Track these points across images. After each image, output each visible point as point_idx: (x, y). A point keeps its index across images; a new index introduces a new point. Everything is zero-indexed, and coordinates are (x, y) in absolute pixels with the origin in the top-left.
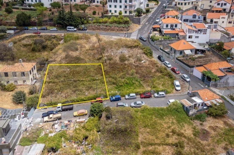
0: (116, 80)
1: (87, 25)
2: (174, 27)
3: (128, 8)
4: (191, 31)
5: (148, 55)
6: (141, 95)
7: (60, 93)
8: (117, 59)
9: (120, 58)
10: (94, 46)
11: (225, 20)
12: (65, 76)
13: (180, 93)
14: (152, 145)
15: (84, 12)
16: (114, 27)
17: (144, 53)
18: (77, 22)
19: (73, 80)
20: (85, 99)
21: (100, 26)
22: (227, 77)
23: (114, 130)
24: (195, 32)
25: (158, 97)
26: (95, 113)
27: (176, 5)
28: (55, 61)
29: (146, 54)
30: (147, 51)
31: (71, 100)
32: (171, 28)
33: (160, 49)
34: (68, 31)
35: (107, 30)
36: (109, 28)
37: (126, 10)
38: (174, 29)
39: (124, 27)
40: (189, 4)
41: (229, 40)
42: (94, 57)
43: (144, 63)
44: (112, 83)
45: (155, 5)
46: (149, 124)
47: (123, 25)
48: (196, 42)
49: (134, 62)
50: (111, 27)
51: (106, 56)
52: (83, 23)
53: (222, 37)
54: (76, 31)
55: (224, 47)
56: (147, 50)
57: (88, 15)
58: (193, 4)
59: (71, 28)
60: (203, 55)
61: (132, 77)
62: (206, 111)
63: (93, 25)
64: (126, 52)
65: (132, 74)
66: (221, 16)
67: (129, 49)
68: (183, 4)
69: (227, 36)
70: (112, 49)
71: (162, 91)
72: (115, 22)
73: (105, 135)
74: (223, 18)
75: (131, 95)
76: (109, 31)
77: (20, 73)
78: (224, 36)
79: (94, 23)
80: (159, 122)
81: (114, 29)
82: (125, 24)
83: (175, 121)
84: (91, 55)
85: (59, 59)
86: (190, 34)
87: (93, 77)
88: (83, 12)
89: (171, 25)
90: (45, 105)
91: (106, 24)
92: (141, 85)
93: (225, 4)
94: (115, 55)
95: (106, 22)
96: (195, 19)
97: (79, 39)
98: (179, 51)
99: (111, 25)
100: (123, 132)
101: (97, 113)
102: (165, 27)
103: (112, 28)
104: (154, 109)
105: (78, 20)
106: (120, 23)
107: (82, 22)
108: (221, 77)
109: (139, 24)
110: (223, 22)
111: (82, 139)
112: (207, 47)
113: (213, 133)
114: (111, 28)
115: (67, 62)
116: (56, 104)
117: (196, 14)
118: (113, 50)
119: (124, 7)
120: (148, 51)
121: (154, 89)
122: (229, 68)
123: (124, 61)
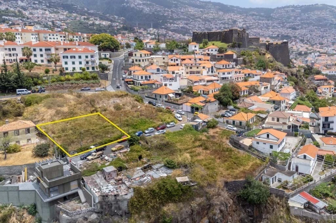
1: (44, 85)
2: (149, 78)
4: (165, 80)
5: (140, 102)
8: (112, 109)
9: (115, 108)
11: (184, 71)
15: (30, 71)
16: (82, 84)
17: (136, 100)
21: (63, 84)
22: (207, 106)
25: (171, 127)
27: (133, 62)
29: (138, 101)
32: (145, 79)
33: (146, 97)
34: (20, 94)
38: (149, 80)
39: (94, 82)
41: (193, 85)
43: (141, 108)
47: (92, 81)
49: (131, 109)
50: (78, 84)
51: (99, 107)
52: (36, 84)
54: (31, 93)
55: (193, 90)
56: (138, 97)
58: (149, 61)
63: (53, 84)
64: (119, 102)
68: (141, 61)
69: (191, 82)
71: (171, 122)
72: (82, 78)
74: (182, 69)
75: (150, 129)
78: (189, 81)
79: (53, 82)
82: (94, 80)
86: (164, 83)
89: (145, 76)
91: (70, 82)
94: (108, 105)
98: (164, 95)
99: (77, 82)
102: (140, 79)
105: (28, 80)
106: (88, 79)
109: (107, 80)
110: (182, 73)
112: (180, 92)
117: (160, 68)
123: (121, 109)
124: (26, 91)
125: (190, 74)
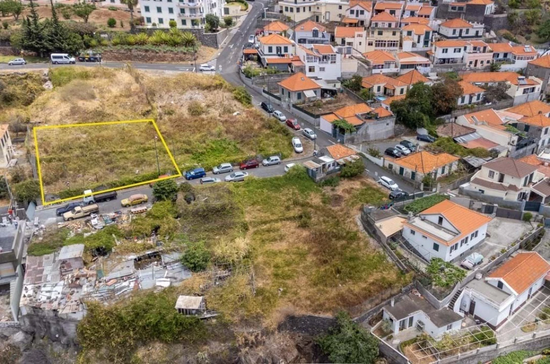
0: (189, 145)
1: (100, 50)
2: (283, 53)
3: (187, 13)
4: (312, 58)
5: (244, 102)
6: (240, 164)
7: (81, 175)
8: (185, 112)
9: (190, 109)
10: (129, 89)
11: (363, 40)
12: (81, 147)
13: (302, 155)
14: (265, 223)
15: (86, 20)
16: (165, 53)
17: (236, 98)
18: (75, 43)
19: (100, 152)
20: (136, 179)
21: (130, 50)
22: (365, 126)
23: (204, 211)
24: (318, 60)
25: (269, 165)
26: (163, 193)
27: (281, 12)
28: (46, 122)
29: (240, 100)
30: (240, 95)
31: (108, 184)
32: (277, 52)
33: (264, 91)
34: (55, 63)
35: (149, 60)
36: (153, 54)
37: (184, 18)
38: (283, 56)
39: (185, 51)
40: (304, 11)
41: (370, 72)
42: (135, 110)
43: (238, 116)
44: (183, 151)
45: (241, 10)
46: (260, 200)
47: (183, 49)
48: (321, 79)
49: (220, 116)
50: (157, 53)
51: (160, 107)
52: (88, 46)
54: (74, 63)
55: (363, 85)
56: (241, 93)
57: (97, 28)
58: (312, 10)
59: (61, 57)
60: (333, 99)
61: (219, 139)
62: (339, 172)
63: (114, 49)
64: (201, 98)
65: (219, 135)
66: (356, 33)
67: (205, 91)
68: (295, 10)
69: (367, 67)
70: (170, 94)
71: (275, 155)
72: (166, 42)
73: (190, 219)
74: (359, 36)
75: (223, 165)
76: (153, 62)
78: (362, 66)
79: (115, 44)
80: (273, 195)
81: (164, 56)
82: (186, 47)
83: (296, 191)
84: (127, 107)
85: (58, 117)
86: (311, 64)
87: (142, 144)
88: (82, 20)
89: (277, 47)
90: (56, 195)
91: (144, 47)
92: (239, 149)
93: (362, 12)
94: (179, 104)
95: (143, 43)
96: (316, 39)
97: (90, 77)
98: (295, 92)
99: (156, 49)
100: (219, 211)
101: (168, 193)
102: (266, 51)
103: (160, 54)
104: (264, 181)
105: (74, 37)
106: (175, 44)
107: (85, 43)
108: (358, 127)
109: (216, 48)
110: (360, 43)
111: (150, 230)
112: (339, 86)
113: (347, 196)
114: (158, 55)
115: (77, 122)
116: (80, 192)
117: (318, 29)
118: (173, 95)
119: (179, 11)
120: (243, 95)
121: (262, 153)
122: (368, 114)
123: (199, 114)
124: (66, 57)
125: (376, 46)
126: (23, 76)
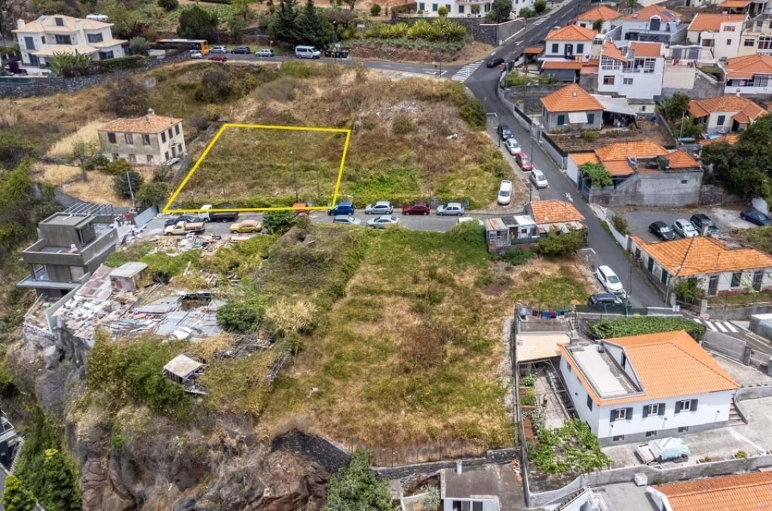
1: (350, 43)
2: (574, 53)
4: (610, 63)
5: (472, 122)
6: (405, 206)
8: (388, 127)
9: (395, 124)
11: (735, 36)
12: (242, 155)
13: (505, 209)
16: (419, 49)
17: (462, 115)
19: (257, 163)
21: (381, 45)
22: (635, 178)
24: (621, 67)
25: (443, 214)
28: (232, 121)
29: (466, 119)
30: (468, 111)
31: (235, 202)
32: (566, 53)
33: (516, 109)
34: (298, 57)
36: (405, 51)
37: (462, 3)
38: (573, 58)
41: (720, 91)
42: (331, 119)
43: (451, 141)
47: (443, 45)
48: (623, 96)
49: (428, 137)
50: (410, 49)
51: (362, 118)
52: (340, 39)
53: (699, 82)
54: (317, 57)
56: (471, 109)
59: (305, 50)
60: (626, 130)
61: (403, 168)
63: (365, 42)
64: (414, 111)
65: (406, 162)
67: (425, 103)
69: (714, 82)
71: (457, 200)
74: (729, 29)
75: (379, 204)
77: (140, 136)
78: (705, 79)
79: (368, 37)
80: (414, 257)
82: (448, 42)
83: (450, 259)
84: (324, 114)
86: (612, 73)
87: (308, 161)
88: (349, 7)
89: (567, 46)
91: (397, 42)
94: (385, 117)
95: (399, 35)
96: (653, 32)
97: (313, 74)
98: (555, 113)
99: (410, 44)
102: (548, 52)
103: (413, 51)
106: (436, 38)
107: (339, 35)
108: (618, 179)
110: (729, 42)
112: (651, 109)
114: (410, 52)
117: (660, 18)
118: (382, 104)
121: (441, 196)
125: (760, 47)
126: (255, 69)
